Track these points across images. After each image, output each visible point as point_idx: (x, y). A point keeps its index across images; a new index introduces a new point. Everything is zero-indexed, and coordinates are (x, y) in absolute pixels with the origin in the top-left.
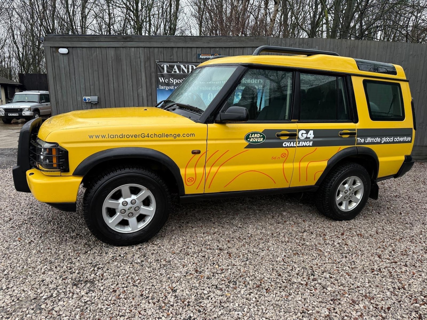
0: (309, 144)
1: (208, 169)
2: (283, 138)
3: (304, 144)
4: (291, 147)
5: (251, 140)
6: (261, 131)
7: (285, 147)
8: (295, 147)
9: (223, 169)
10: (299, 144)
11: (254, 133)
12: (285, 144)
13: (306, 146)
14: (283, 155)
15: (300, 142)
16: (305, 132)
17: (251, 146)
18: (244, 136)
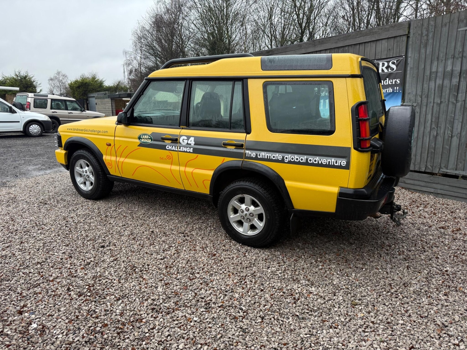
0: (189, 150)
1: (118, 158)
2: (167, 142)
3: (185, 149)
4: (173, 150)
5: (142, 140)
6: (150, 133)
7: (168, 150)
8: (177, 151)
9: (127, 160)
10: (180, 149)
11: (145, 135)
12: (168, 147)
13: (187, 152)
14: (169, 157)
15: (181, 148)
16: (186, 138)
17: (141, 145)
18: (137, 136)
